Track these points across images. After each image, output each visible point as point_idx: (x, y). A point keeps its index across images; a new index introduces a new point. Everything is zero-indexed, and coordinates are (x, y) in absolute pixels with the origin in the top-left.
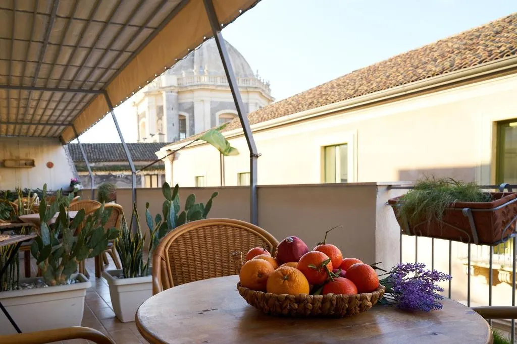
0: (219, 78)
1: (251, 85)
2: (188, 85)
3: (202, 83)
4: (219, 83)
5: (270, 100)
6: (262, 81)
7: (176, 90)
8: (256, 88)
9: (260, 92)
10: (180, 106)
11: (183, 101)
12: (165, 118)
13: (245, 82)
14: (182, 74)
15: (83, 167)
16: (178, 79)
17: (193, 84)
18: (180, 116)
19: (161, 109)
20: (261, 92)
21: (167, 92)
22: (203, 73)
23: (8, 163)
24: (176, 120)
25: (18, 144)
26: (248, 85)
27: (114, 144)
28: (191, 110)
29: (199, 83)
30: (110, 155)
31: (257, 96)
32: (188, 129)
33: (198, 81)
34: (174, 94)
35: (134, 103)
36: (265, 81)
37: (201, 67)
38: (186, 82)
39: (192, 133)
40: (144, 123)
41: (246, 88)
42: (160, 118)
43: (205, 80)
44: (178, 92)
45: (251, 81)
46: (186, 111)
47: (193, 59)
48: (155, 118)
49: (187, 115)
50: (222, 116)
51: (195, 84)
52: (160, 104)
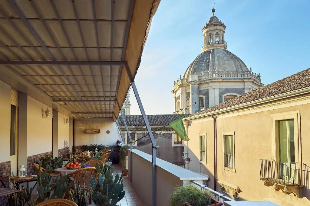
0: (224, 75)
1: (246, 77)
2: (205, 79)
3: (213, 78)
4: (224, 78)
5: (261, 85)
6: (254, 74)
7: (198, 83)
8: (249, 79)
9: (252, 81)
10: (200, 92)
11: (202, 89)
12: (191, 99)
13: (242, 76)
14: (201, 74)
15: (140, 129)
16: (199, 77)
17: (208, 79)
18: (200, 98)
19: (188, 94)
20: (254, 81)
21: (192, 85)
22: (214, 72)
23: (88, 131)
24: (197, 100)
25: (93, 122)
26: (244, 78)
27: (158, 115)
28: (207, 94)
29: (212, 78)
30: (155, 122)
31: (250, 84)
32: (205, 105)
33: (211, 77)
34: (197, 85)
35: (174, 91)
36: (256, 74)
37: (213, 69)
38: (204, 78)
39: (207, 107)
40: (179, 102)
41: (243, 79)
42: (188, 100)
43: (216, 76)
44: (199, 84)
45: (246, 75)
46: (203, 95)
47: (209, 64)
48: (185, 99)
49: (204, 97)
50: (226, 97)
51: (210, 79)
52: (188, 91)
